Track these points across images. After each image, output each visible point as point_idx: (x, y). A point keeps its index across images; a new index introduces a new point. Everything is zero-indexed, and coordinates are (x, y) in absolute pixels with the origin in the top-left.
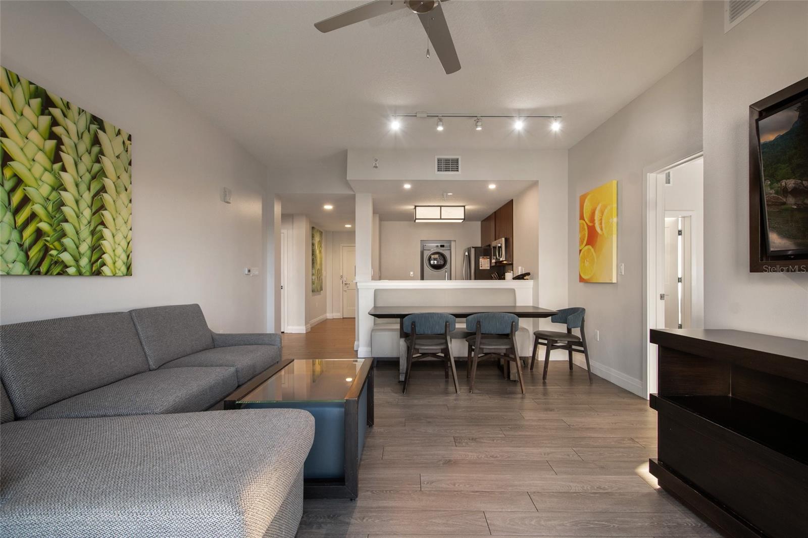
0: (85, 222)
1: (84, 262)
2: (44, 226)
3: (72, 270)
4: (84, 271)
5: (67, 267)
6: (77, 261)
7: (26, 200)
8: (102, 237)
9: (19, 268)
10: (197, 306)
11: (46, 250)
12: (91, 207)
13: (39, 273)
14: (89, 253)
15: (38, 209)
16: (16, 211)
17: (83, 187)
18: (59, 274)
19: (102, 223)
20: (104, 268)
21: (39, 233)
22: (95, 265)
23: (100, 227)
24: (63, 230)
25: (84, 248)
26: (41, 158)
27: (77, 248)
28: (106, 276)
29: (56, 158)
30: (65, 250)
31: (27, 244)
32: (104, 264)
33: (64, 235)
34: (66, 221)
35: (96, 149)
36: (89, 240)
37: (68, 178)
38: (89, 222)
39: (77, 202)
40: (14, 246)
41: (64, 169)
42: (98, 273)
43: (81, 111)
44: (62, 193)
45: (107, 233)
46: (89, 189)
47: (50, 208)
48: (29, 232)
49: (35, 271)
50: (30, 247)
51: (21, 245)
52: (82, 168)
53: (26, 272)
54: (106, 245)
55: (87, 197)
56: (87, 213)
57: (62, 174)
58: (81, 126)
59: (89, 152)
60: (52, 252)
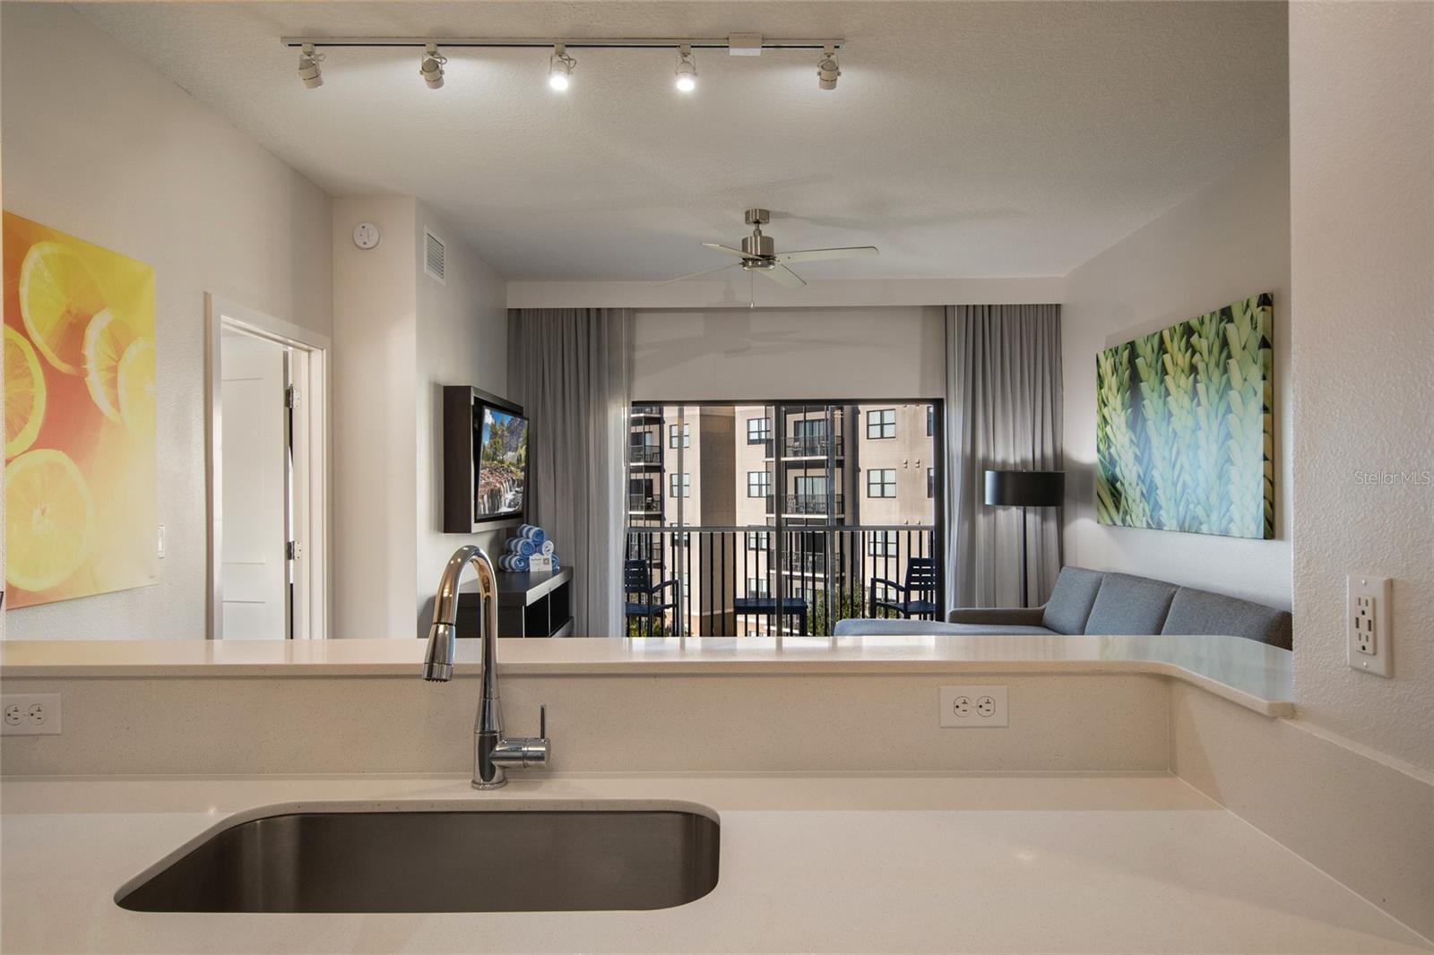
1: (1213, 517)
4: (1214, 528)
5: (1201, 523)
6: (1208, 516)
8: (1229, 480)
12: (1216, 441)
14: (1217, 504)
16: (1174, 466)
17: (1213, 416)
19: (1229, 460)
20: (1232, 526)
21: (1185, 484)
22: (1223, 521)
23: (1227, 466)
25: (1213, 498)
27: (1207, 499)
28: (1234, 537)
29: (1195, 392)
32: (1231, 520)
35: (1224, 355)
36: (1217, 487)
41: (1199, 404)
42: (1225, 534)
43: (1213, 314)
46: (1216, 417)
51: (1175, 501)
52: (1212, 392)
53: (1178, 530)
54: (1234, 491)
55: (1215, 428)
56: (1214, 450)
58: (1212, 334)
59: (1217, 365)
60: (1191, 506)
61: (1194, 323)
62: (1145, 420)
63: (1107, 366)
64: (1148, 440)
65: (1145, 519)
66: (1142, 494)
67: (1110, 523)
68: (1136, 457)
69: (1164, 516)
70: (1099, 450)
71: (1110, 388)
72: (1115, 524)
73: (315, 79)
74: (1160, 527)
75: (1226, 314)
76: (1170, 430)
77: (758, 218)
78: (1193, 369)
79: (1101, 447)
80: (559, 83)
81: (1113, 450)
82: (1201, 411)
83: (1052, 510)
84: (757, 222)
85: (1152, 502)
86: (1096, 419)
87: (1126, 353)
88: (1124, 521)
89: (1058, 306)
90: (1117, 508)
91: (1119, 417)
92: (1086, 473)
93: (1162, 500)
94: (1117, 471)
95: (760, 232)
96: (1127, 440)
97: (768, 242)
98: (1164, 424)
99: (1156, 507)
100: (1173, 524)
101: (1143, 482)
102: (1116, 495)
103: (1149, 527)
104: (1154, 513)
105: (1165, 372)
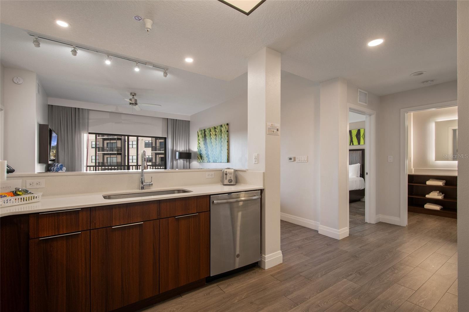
5: (217, 161)
6: (218, 159)
8: (221, 153)
16: (212, 151)
19: (222, 150)
21: (214, 154)
29: (216, 139)
32: (222, 160)
35: (221, 132)
41: (217, 141)
42: (221, 162)
43: (219, 126)
51: (212, 157)
54: (222, 155)
58: (219, 129)
59: (220, 134)
60: (215, 158)
61: (216, 127)
62: (207, 143)
63: (200, 133)
64: (207, 147)
66: (206, 156)
67: (200, 162)
68: (205, 150)
69: (210, 160)
70: (198, 149)
71: (200, 137)
72: (201, 162)
73: (38, 45)
74: (210, 162)
75: (221, 126)
76: (212, 145)
77: (134, 95)
78: (216, 135)
79: (198, 148)
80: (108, 62)
81: (201, 149)
82: (217, 142)
83: (188, 160)
84: (133, 96)
86: (197, 143)
87: (203, 131)
88: (203, 161)
89: (189, 121)
90: (201, 159)
91: (202, 143)
92: (195, 153)
93: (210, 157)
94: (202, 152)
95: (134, 98)
96: (203, 147)
97: (136, 100)
98: (210, 144)
99: (209, 158)
100: (212, 162)
101: (207, 154)
102: (201, 157)
103: (208, 162)
105: (211, 135)
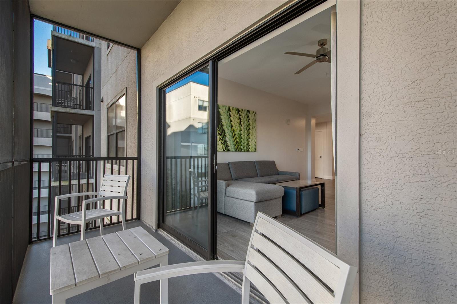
0: (245, 138)
1: (245, 148)
2: (238, 140)
3: (243, 150)
4: (245, 150)
5: (242, 149)
6: (244, 148)
7: (235, 135)
8: (249, 142)
9: (234, 150)
10: (274, 161)
11: (238, 145)
12: (247, 134)
13: (237, 151)
14: (246, 146)
15: (237, 136)
16: (233, 138)
17: (245, 129)
18: (240, 151)
19: (249, 138)
20: (250, 150)
21: (237, 142)
22: (247, 149)
23: (249, 139)
24: (241, 140)
25: (245, 145)
26: (238, 125)
27: (244, 145)
28: (250, 152)
29: (240, 124)
30: (242, 145)
31: (235, 145)
32: (249, 149)
33: (241, 142)
34: (242, 138)
35: (248, 119)
36: (246, 143)
37: (242, 128)
38: (246, 138)
39: (244, 133)
40: (233, 145)
41: (241, 126)
42: (248, 151)
43: (245, 110)
44: (241, 132)
45: (250, 140)
46: (246, 129)
47: (239, 136)
48: (235, 142)
49: (236, 151)
50: (236, 145)
51: (234, 145)
52: (245, 124)
53: (235, 151)
54: (250, 143)
55: (246, 131)
56: (246, 136)
57: (241, 127)
58: (245, 114)
59: (247, 120)
60: (239, 146)
62: (223, 125)
64: (224, 130)
65: (223, 149)
66: (222, 143)
69: (230, 148)
74: (228, 150)
75: (248, 111)
76: (232, 129)
85: (226, 145)
99: (227, 146)
101: (222, 140)
104: (226, 148)
105: (230, 116)
